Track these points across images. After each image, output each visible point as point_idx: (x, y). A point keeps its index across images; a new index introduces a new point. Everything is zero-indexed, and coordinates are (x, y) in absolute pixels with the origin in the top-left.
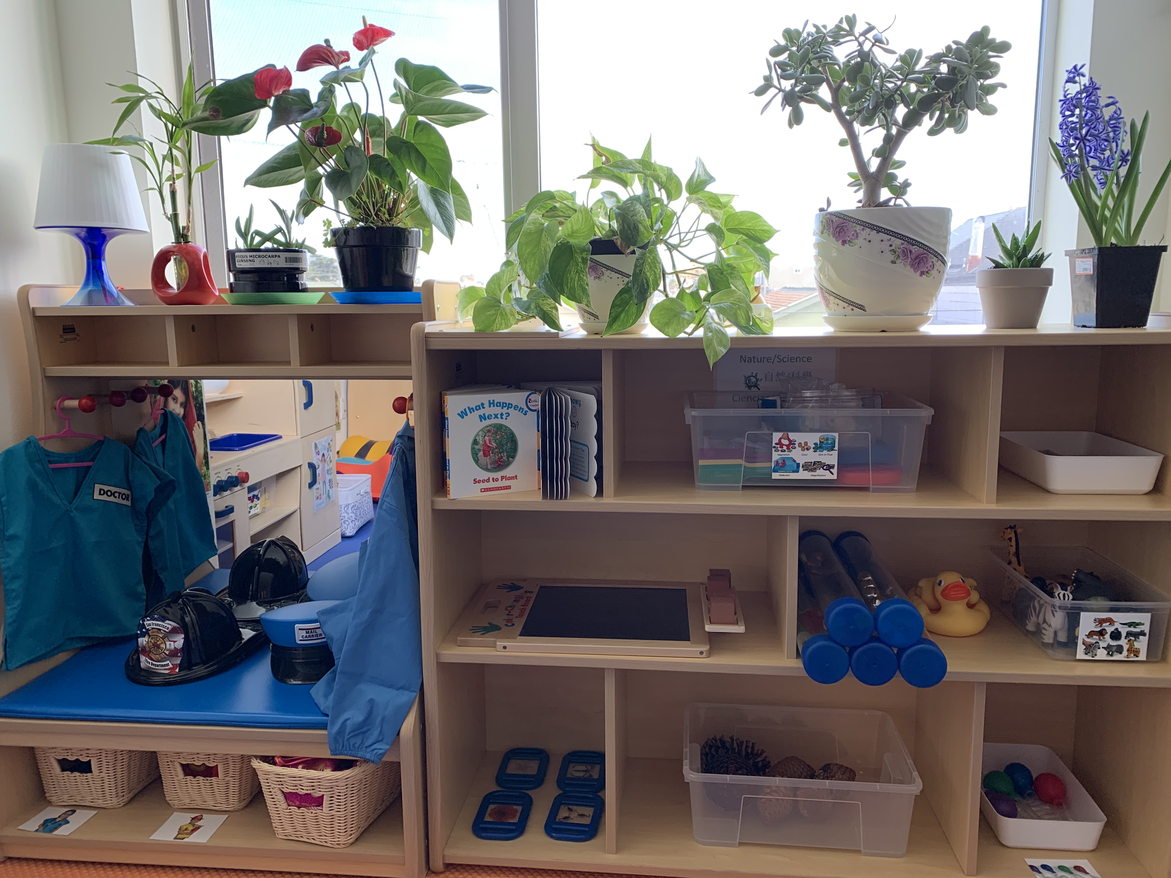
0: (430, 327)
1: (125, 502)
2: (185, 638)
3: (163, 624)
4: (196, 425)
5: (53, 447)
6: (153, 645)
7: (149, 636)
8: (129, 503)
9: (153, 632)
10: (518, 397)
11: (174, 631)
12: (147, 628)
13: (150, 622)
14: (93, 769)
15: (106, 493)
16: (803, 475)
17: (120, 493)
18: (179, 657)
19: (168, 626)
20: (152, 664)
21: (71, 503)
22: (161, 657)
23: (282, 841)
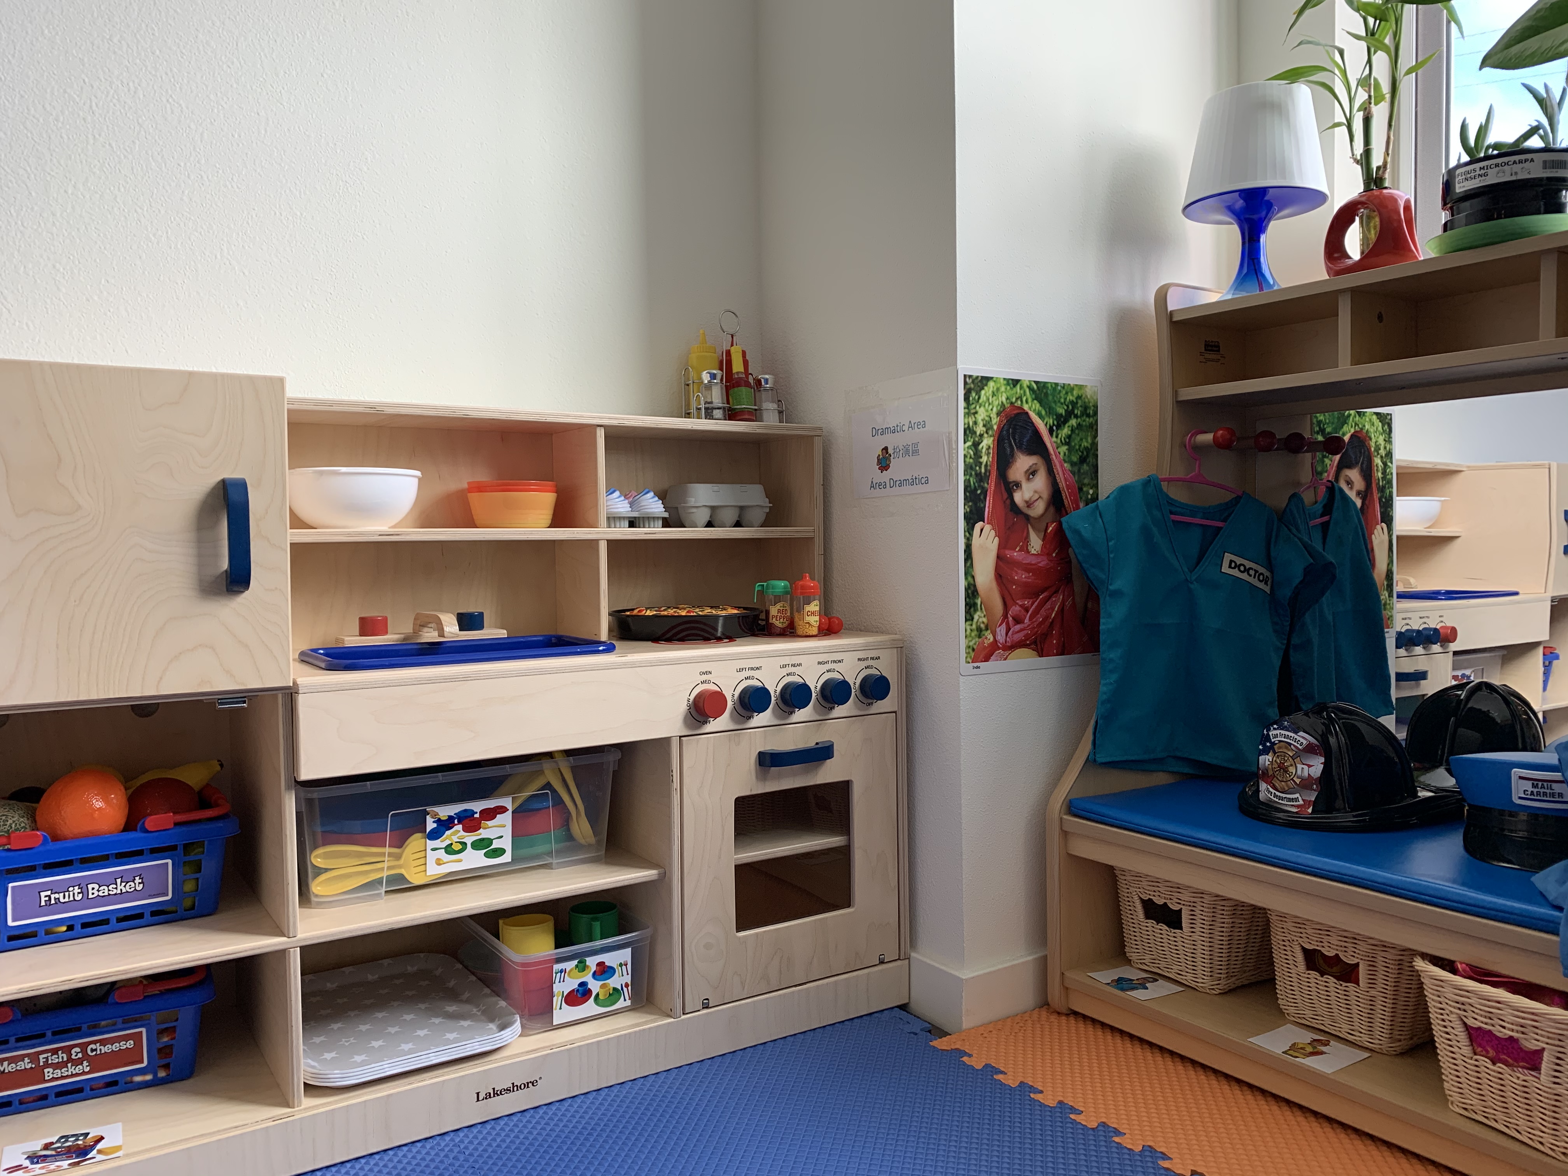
1: (1261, 585)
2: (1325, 764)
3: (1296, 737)
4: (1378, 527)
5: (1177, 494)
6: (1279, 766)
7: (1275, 753)
8: (1267, 589)
9: (1280, 748)
11: (1310, 750)
12: (1273, 740)
13: (1278, 732)
14: (1184, 925)
15: (1238, 566)
17: (1256, 571)
18: (1315, 790)
19: (1302, 740)
20: (1275, 796)
21: (1191, 572)
22: (1287, 785)
23: (1458, 1116)
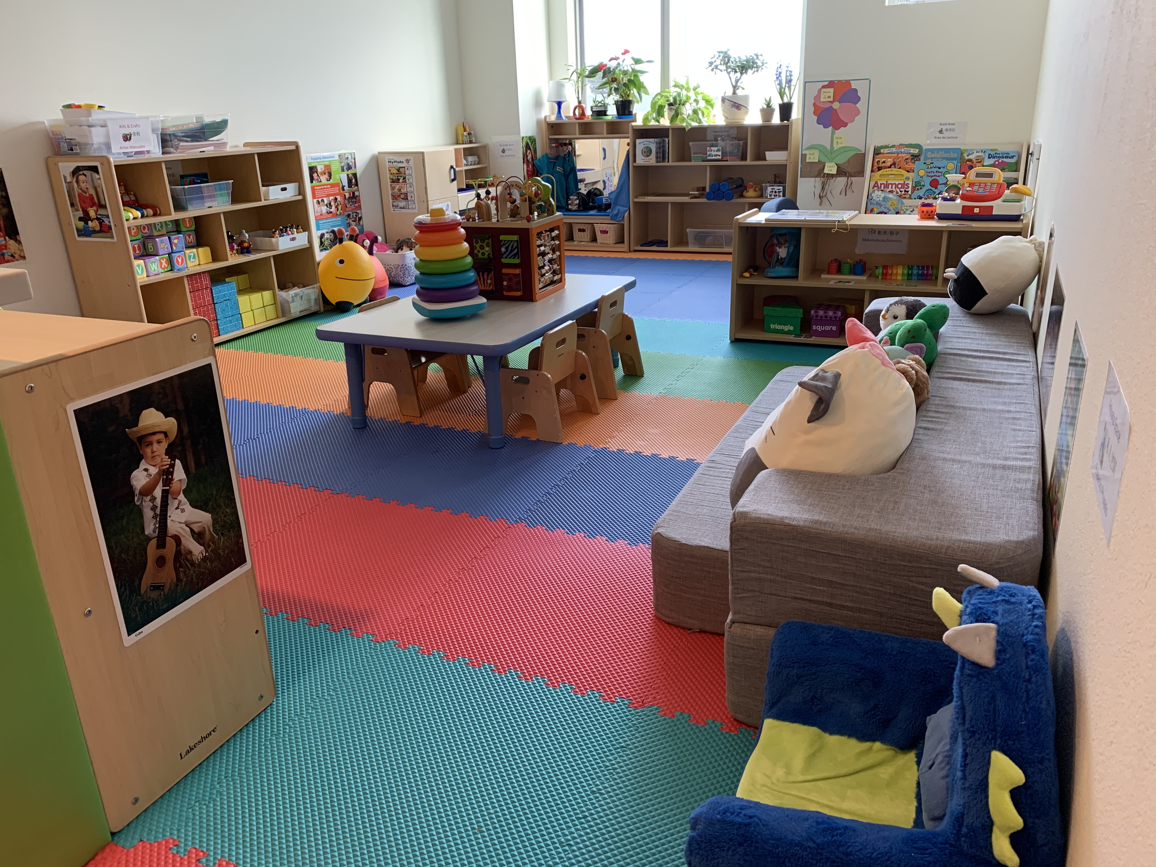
0: (634, 124)
2: (579, 201)
3: (574, 197)
6: (572, 202)
10: (652, 140)
11: (577, 199)
12: (571, 198)
15: (559, 169)
16: (714, 158)
18: (578, 205)
20: (572, 207)
22: (574, 205)
